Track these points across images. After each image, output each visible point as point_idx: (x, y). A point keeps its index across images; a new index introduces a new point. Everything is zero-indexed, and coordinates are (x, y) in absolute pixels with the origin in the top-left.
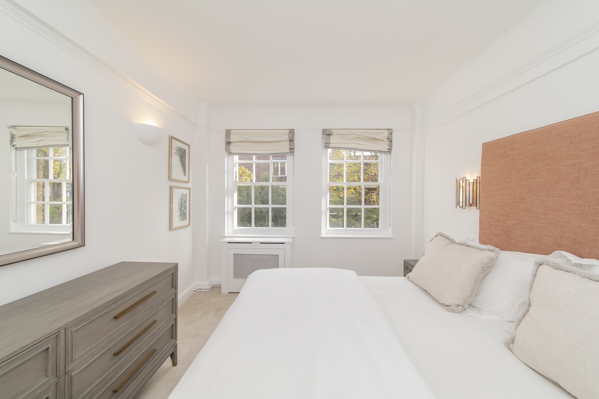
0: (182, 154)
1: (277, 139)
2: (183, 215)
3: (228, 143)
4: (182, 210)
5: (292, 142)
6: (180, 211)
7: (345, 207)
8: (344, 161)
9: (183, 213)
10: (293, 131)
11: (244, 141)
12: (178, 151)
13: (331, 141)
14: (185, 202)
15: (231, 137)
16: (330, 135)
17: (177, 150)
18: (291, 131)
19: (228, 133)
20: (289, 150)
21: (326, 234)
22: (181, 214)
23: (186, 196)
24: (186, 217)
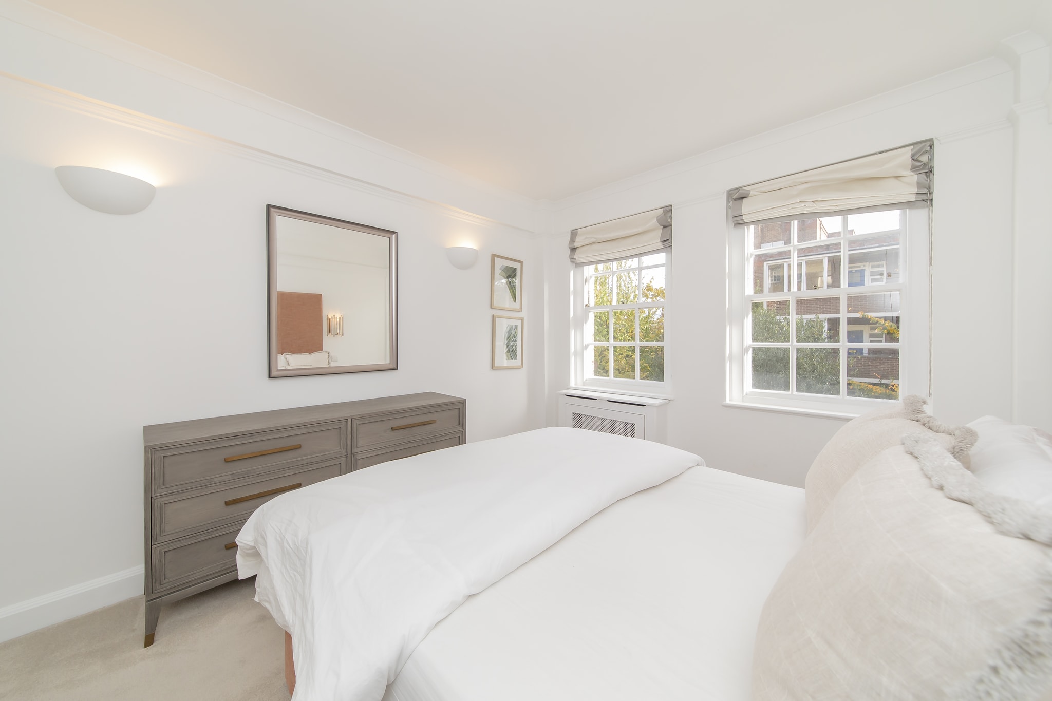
0: (511, 274)
1: (640, 230)
2: (512, 353)
3: (574, 249)
4: (509, 347)
5: (670, 227)
6: (507, 347)
7: (792, 345)
8: (791, 246)
9: (511, 350)
10: (670, 208)
11: (594, 243)
12: (504, 272)
13: (744, 211)
14: (515, 336)
15: (576, 240)
16: (743, 198)
17: (503, 270)
18: (667, 208)
19: (574, 234)
20: (661, 244)
21: (743, 401)
22: (508, 351)
23: (517, 328)
24: (517, 356)
